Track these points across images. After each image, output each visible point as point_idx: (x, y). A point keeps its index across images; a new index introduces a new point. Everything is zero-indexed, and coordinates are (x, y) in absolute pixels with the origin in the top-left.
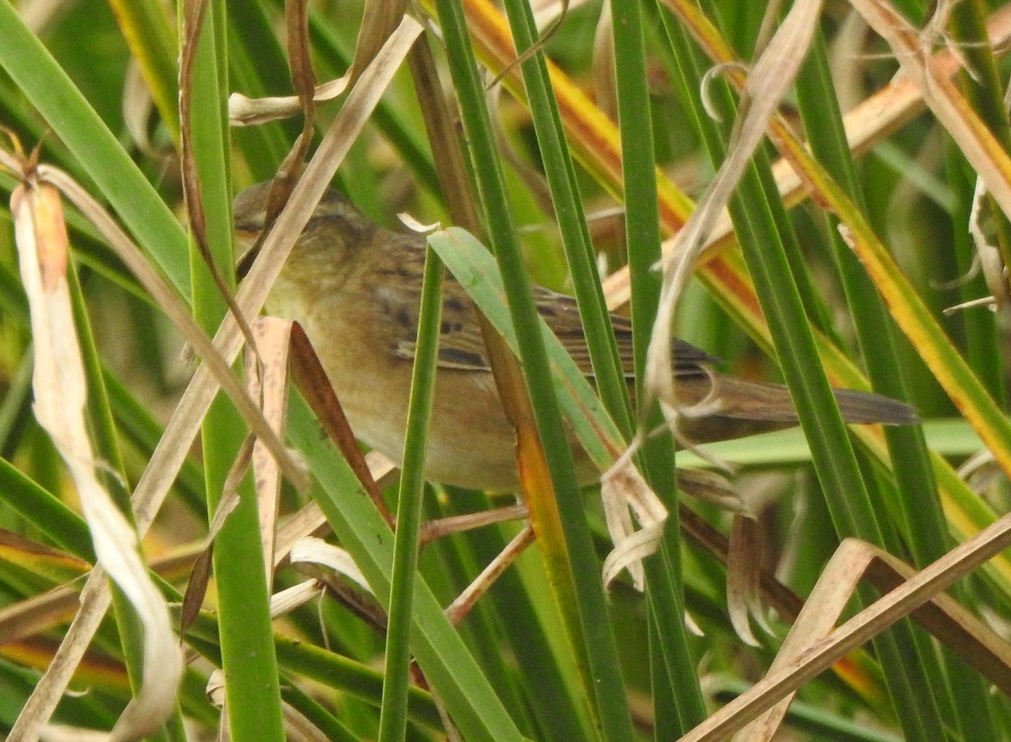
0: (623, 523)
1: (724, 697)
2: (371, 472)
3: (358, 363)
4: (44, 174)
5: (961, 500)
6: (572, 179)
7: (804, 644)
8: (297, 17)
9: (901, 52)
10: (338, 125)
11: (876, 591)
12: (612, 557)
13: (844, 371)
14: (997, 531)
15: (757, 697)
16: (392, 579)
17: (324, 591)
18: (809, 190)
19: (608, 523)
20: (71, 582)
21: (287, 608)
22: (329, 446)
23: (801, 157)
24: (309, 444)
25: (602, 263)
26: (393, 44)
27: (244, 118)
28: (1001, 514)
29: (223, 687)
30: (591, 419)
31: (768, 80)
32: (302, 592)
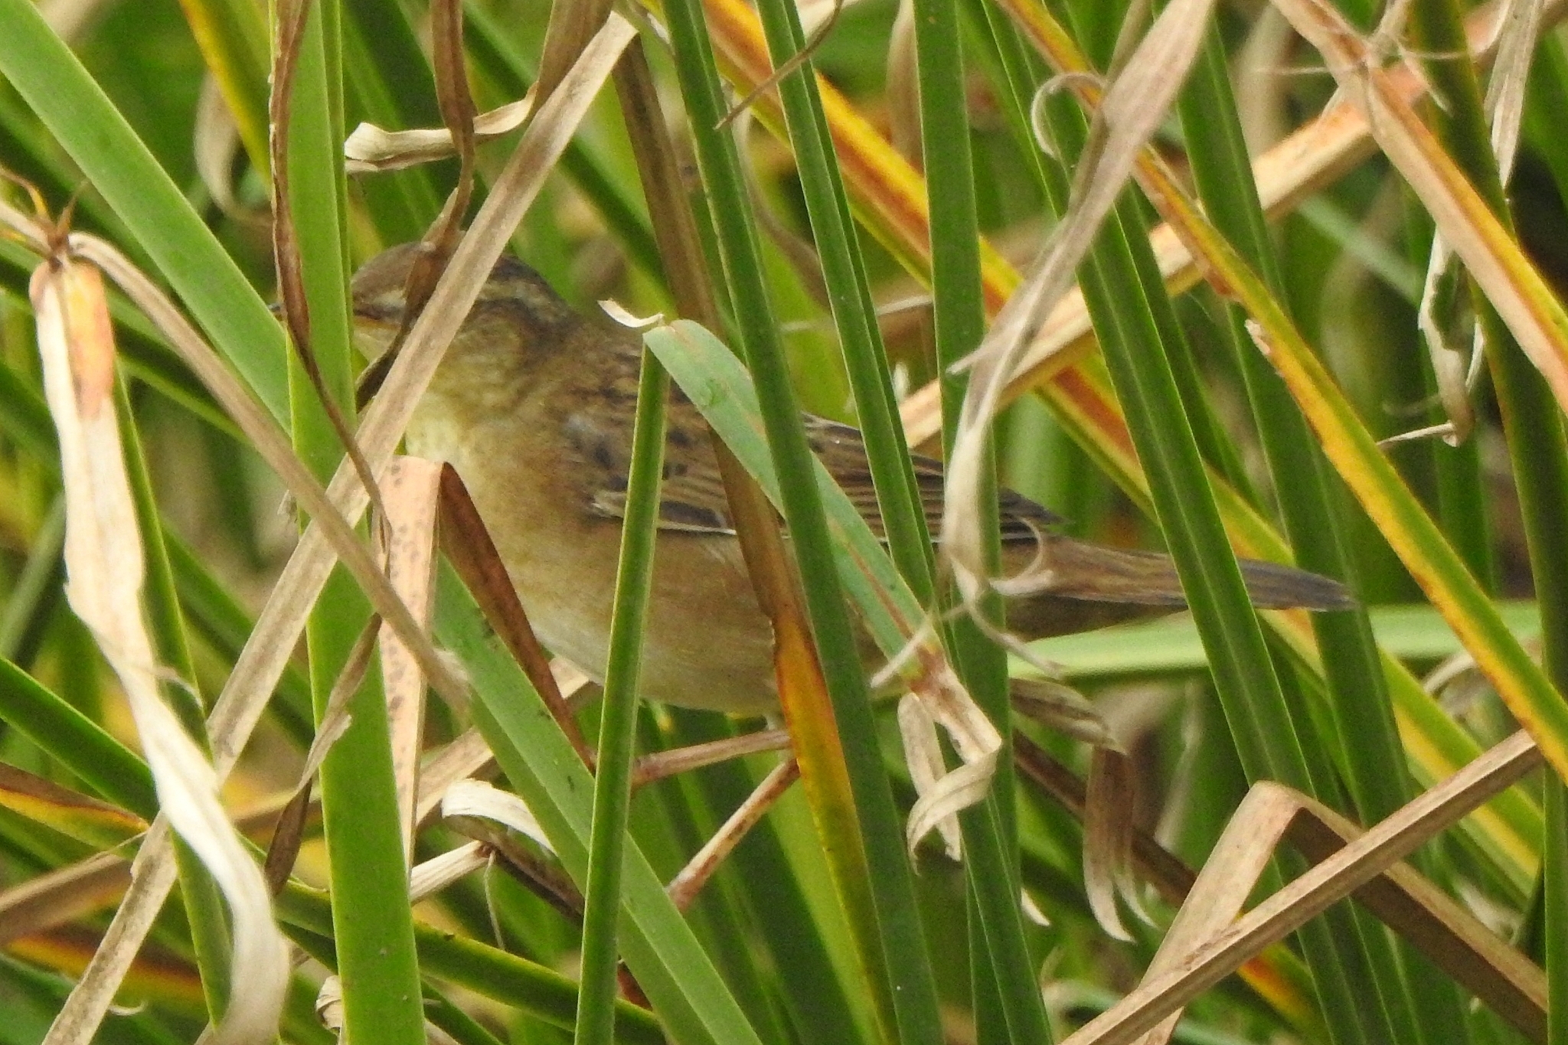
0: (930, 760)
1: (1080, 1016)
2: (558, 685)
3: (534, 523)
4: (81, 245)
5: (1427, 724)
6: (854, 255)
7: (1196, 938)
8: (446, 17)
9: (1339, 65)
10: (511, 171)
11: (1303, 861)
12: (918, 809)
13: (1254, 535)
14: (1482, 770)
15: (1128, 1015)
16: (591, 844)
17: (492, 858)
18: (1202, 270)
19: (909, 758)
20: (118, 847)
21: (438, 883)
22: (496, 647)
23: (1191, 221)
24: (466, 643)
25: (900, 379)
26: (592, 55)
27: (378, 159)
28: (1487, 747)
29: (339, 1000)
30: (887, 602)
31: (1135, 103)
32: (460, 860)
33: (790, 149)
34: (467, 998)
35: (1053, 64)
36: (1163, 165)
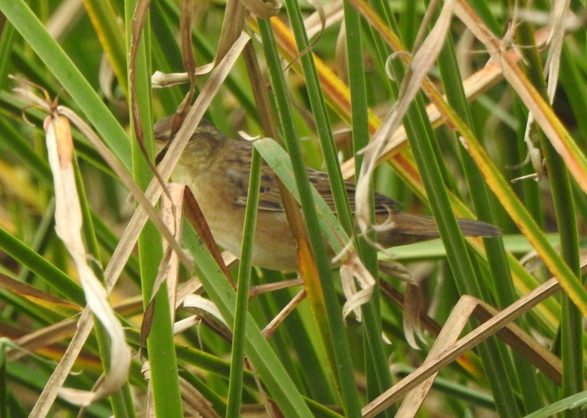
0: (351, 288)
1: (402, 375)
2: (224, 261)
3: (218, 207)
4: (61, 110)
5: (522, 276)
6: (325, 114)
7: (442, 348)
8: (186, 33)
9: (491, 50)
10: (207, 86)
11: (478, 322)
12: (347, 304)
13: (462, 211)
14: (539, 291)
15: (418, 375)
16: (235, 315)
17: (200, 321)
18: (445, 119)
19: (343, 287)
20: (73, 317)
21: (182, 329)
22: (203, 248)
23: (441, 102)
24: (193, 247)
25: (340, 156)
26: (235, 46)
27: (162, 83)
28: (541, 283)
29: (149, 370)
30: (336, 234)
31: (422, 62)
32: (189, 322)
33: (304, 78)
34: (192, 368)
35: (393, 48)
36: (431, 84)
